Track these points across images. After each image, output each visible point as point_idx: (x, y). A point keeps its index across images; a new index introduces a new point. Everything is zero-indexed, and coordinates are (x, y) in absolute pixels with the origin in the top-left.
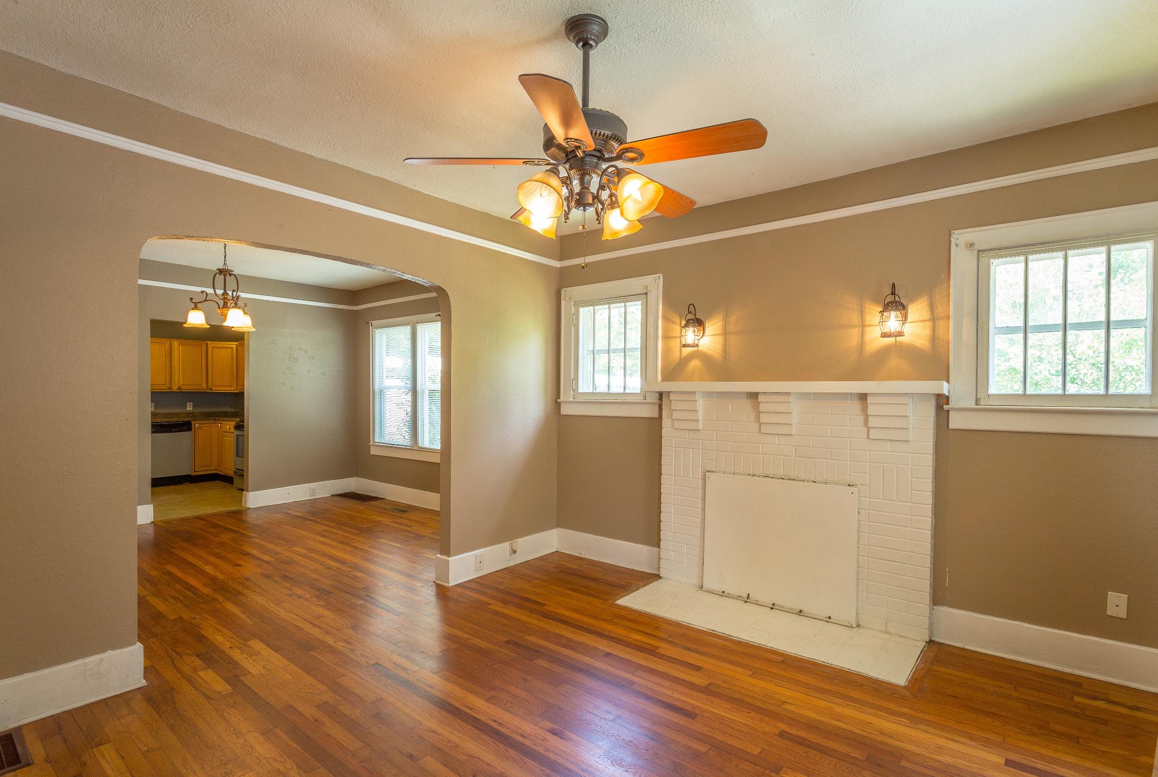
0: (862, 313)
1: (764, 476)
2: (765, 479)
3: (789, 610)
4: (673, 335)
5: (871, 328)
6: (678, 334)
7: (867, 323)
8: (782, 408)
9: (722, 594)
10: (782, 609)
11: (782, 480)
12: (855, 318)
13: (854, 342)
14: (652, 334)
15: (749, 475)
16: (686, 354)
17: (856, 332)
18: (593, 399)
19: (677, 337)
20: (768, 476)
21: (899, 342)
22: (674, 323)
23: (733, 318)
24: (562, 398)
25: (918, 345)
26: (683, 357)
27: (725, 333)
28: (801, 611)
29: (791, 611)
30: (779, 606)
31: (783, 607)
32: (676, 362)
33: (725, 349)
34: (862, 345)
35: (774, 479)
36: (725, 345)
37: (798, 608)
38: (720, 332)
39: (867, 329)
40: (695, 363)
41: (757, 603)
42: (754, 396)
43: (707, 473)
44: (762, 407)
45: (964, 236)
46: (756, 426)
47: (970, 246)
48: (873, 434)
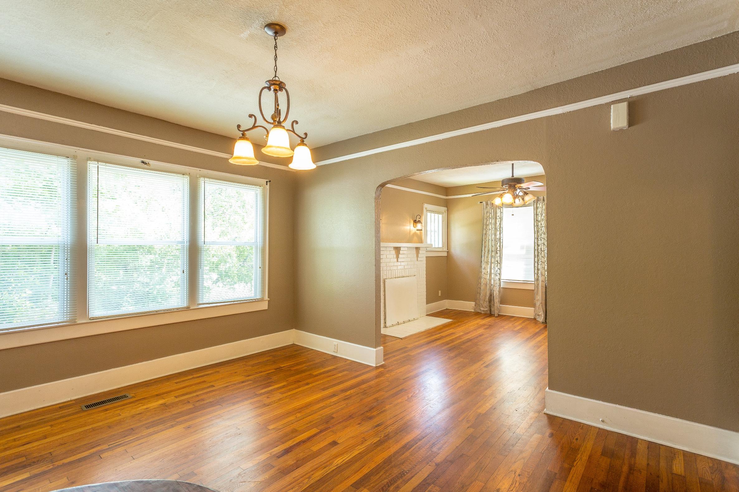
0: (410, 222)
7: (411, 226)
8: (404, 253)
9: (392, 326)
12: (409, 224)
15: (395, 278)
17: (409, 228)
20: (399, 277)
25: (418, 233)
28: (409, 320)
30: (405, 321)
34: (410, 232)
41: (401, 324)
42: (398, 249)
43: (386, 280)
44: (401, 252)
45: (426, 206)
46: (396, 260)
47: (426, 208)
48: (419, 259)
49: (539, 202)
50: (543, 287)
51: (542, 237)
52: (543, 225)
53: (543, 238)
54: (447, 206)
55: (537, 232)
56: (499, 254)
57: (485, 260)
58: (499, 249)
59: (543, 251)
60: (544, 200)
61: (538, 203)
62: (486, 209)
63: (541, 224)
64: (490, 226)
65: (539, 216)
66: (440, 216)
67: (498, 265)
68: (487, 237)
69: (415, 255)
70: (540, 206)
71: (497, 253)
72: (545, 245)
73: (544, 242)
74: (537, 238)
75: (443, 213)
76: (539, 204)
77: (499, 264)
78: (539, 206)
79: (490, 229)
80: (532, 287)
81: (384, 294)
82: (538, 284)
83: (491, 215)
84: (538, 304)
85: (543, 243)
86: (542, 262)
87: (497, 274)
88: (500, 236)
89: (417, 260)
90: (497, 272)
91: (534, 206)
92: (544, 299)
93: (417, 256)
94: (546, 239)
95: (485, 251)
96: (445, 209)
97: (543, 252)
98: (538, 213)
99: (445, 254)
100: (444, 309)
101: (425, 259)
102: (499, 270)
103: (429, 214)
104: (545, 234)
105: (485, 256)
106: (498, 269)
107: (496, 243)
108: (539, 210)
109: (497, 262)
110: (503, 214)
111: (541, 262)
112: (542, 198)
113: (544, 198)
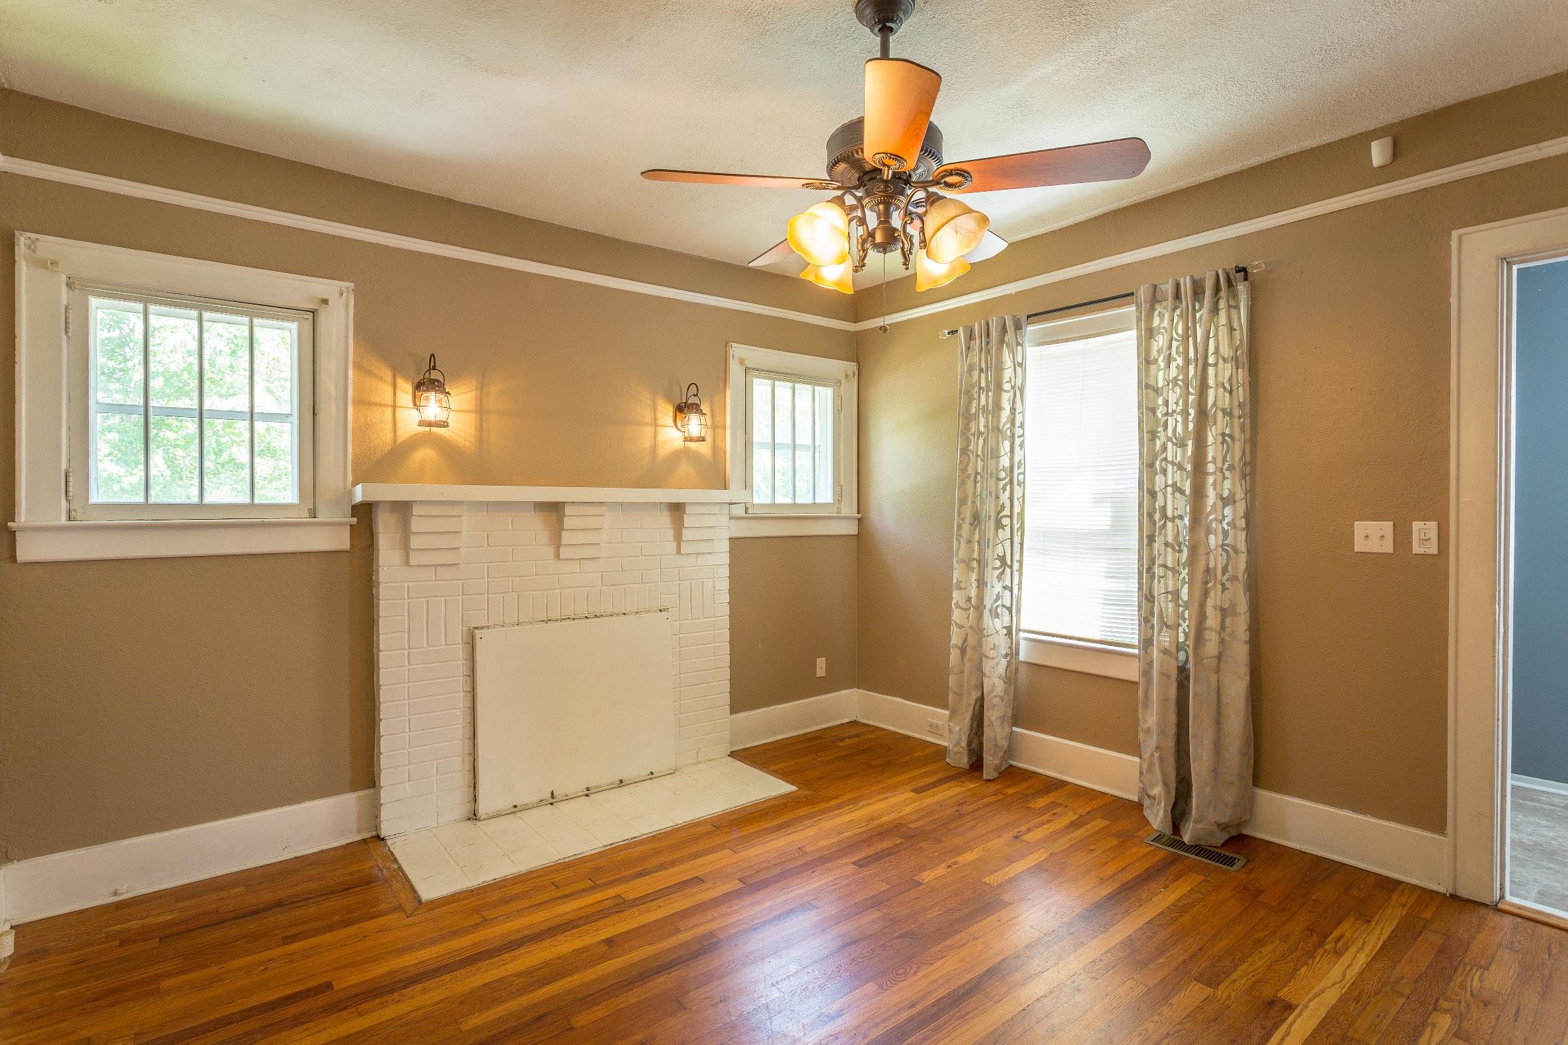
0: (655, 410)
1: (563, 619)
2: (563, 623)
3: (609, 787)
4: (378, 400)
5: (663, 428)
6: (388, 399)
7: (660, 423)
8: (592, 523)
9: (514, 810)
10: (600, 790)
11: (587, 620)
12: (647, 416)
13: (647, 443)
14: (333, 392)
15: (542, 621)
16: (407, 436)
17: (649, 430)
18: (147, 518)
19: (387, 406)
20: (569, 618)
21: (688, 448)
22: (381, 379)
23: (494, 389)
24: (23, 519)
25: (702, 451)
26: (399, 440)
27: (481, 411)
28: (621, 781)
29: (611, 787)
30: (596, 787)
31: (600, 787)
32: (386, 450)
33: (481, 436)
34: (655, 446)
35: (576, 621)
36: (481, 428)
37: (616, 779)
38: (472, 407)
39: (660, 429)
40: (425, 455)
41: (568, 798)
42: (555, 509)
43: (477, 632)
44: (568, 522)
45: (738, 350)
46: (550, 550)
47: (742, 361)
48: (685, 548)
49: (1159, 308)
50: (1168, 676)
51: (1170, 459)
52: (1172, 407)
53: (1173, 463)
54: (857, 357)
55: (1149, 434)
56: (1008, 529)
57: (962, 554)
58: (1007, 512)
59: (1173, 520)
60: (1177, 296)
61: (1156, 313)
62: (967, 356)
63: (1166, 403)
64: (982, 421)
65: (1159, 370)
66: (826, 394)
67: (1003, 571)
68: (969, 462)
69: (670, 534)
70: (1166, 323)
71: (1003, 527)
72: (1182, 492)
73: (1178, 478)
74: (1149, 465)
75: (840, 382)
76: (1161, 315)
77: (1008, 570)
78: (1162, 321)
79: (980, 434)
80: (1131, 672)
81: (469, 688)
82: (1150, 664)
83: (983, 376)
84: (1149, 744)
85: (1174, 485)
86: (1165, 566)
87: (999, 610)
88: (1012, 460)
89: (679, 551)
90: (999, 603)
91: (1138, 327)
92: (1172, 730)
93: (678, 538)
94: (1189, 467)
95: (963, 519)
96: (851, 367)
97: (1169, 524)
98: (1154, 354)
99: (851, 529)
100: (838, 722)
101: (726, 546)
102: (1008, 593)
103: (761, 388)
104: (1182, 445)
105: (960, 535)
106: (1005, 588)
107: (997, 486)
108: (1160, 341)
109: (998, 564)
110: (1024, 373)
111: (1160, 566)
112: (1169, 287)
113: (1178, 286)
